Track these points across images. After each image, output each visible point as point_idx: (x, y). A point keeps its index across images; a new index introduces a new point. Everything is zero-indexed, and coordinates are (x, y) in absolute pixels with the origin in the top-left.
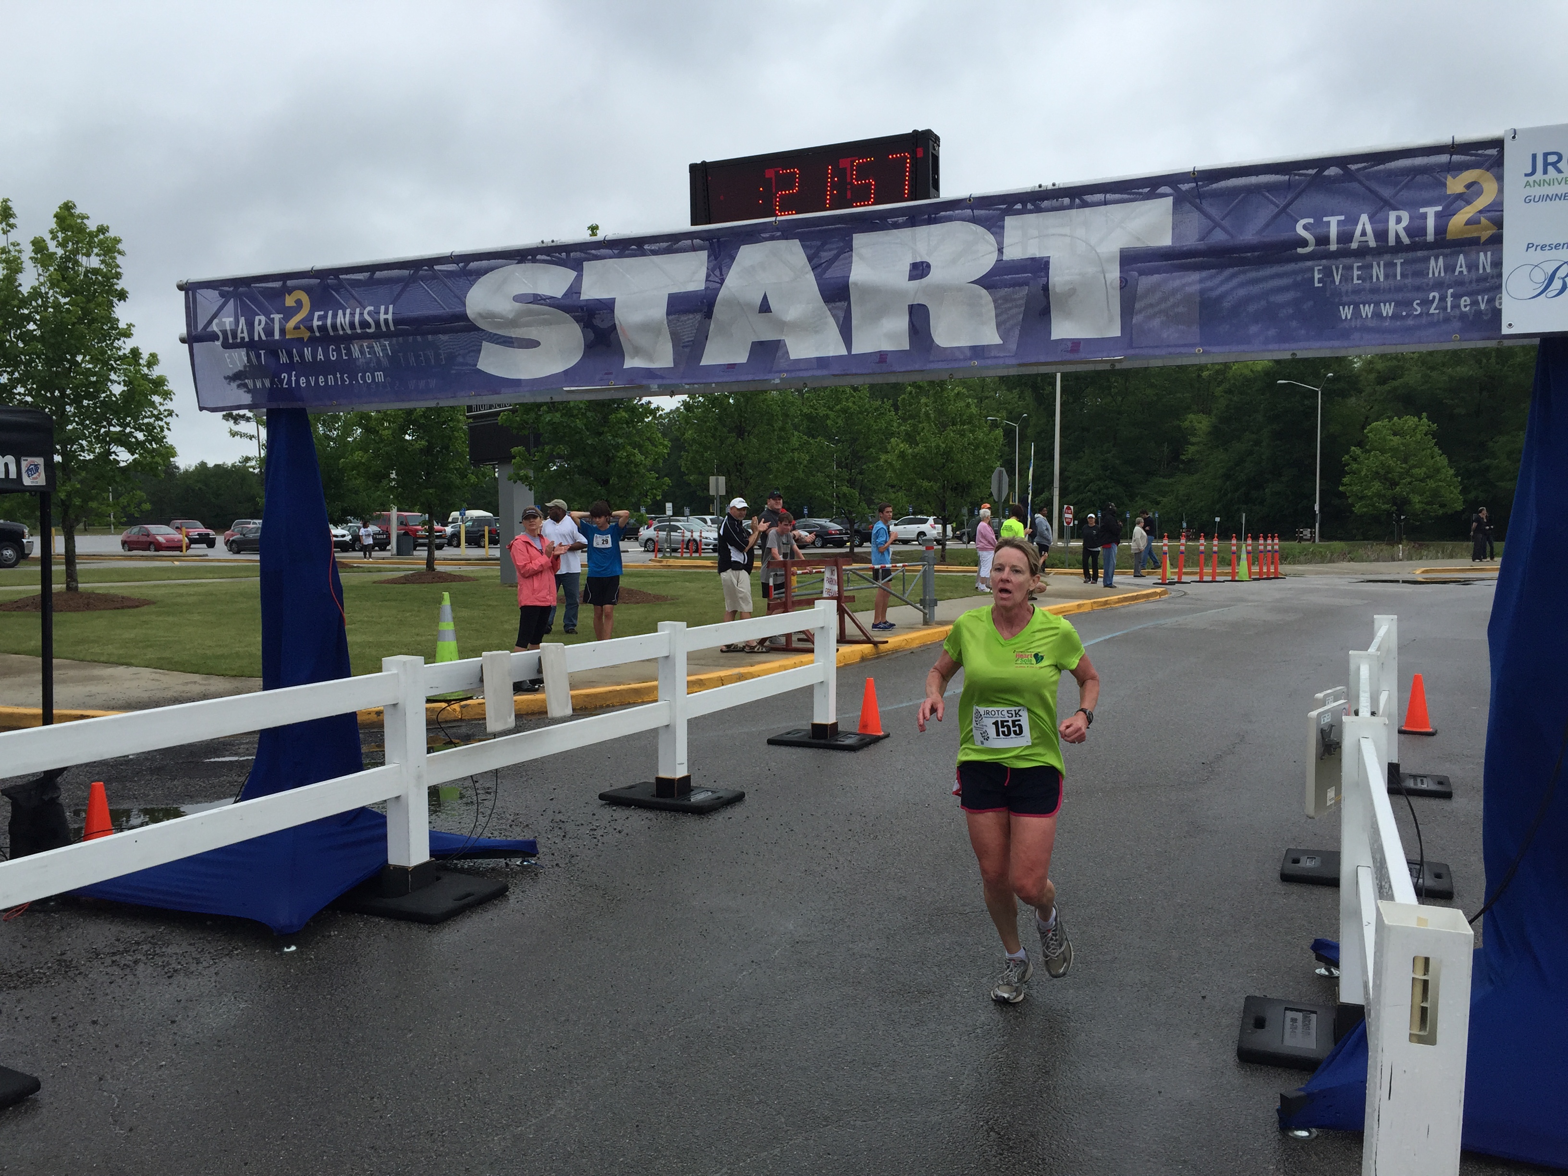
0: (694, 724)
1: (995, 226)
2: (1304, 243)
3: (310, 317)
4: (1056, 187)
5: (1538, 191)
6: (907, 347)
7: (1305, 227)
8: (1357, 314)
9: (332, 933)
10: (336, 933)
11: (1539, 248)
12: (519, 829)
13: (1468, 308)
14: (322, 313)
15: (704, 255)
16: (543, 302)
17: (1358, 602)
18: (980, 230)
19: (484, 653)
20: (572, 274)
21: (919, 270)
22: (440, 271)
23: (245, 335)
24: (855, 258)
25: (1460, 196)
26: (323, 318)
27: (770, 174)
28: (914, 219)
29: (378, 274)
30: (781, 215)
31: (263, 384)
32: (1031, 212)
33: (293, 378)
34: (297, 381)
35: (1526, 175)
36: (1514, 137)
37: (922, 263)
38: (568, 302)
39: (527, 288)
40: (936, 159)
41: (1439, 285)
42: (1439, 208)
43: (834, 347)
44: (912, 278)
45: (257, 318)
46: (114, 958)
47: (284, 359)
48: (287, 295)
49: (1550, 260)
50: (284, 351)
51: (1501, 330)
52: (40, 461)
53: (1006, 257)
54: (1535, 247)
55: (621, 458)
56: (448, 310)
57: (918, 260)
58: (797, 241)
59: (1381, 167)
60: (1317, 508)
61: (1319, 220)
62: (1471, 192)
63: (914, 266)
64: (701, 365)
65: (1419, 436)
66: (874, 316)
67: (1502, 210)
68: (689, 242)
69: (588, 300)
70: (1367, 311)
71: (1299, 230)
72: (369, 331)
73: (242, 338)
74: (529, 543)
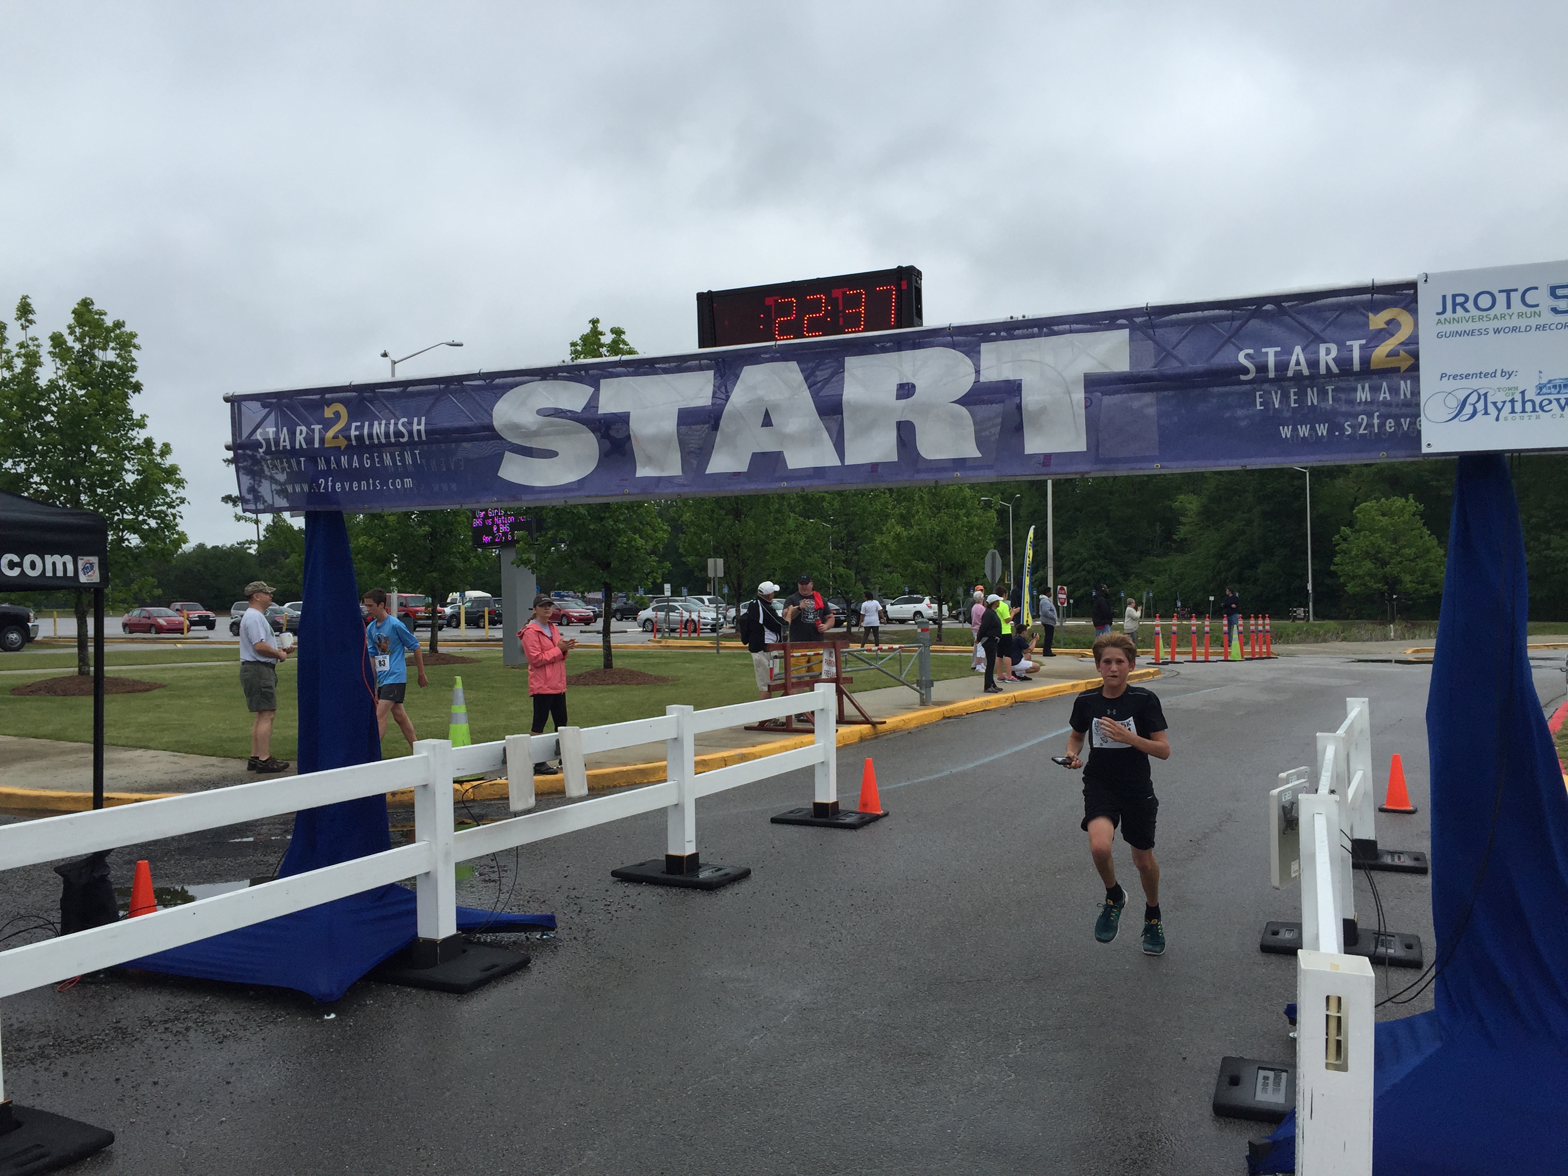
0: (701, 803)
1: (972, 351)
2: (1246, 370)
3: (348, 428)
4: (1026, 318)
5: (1448, 328)
6: (896, 459)
7: (1247, 356)
8: (1295, 432)
9: (368, 1003)
10: (371, 1002)
11: (1451, 377)
12: (537, 905)
14: (359, 424)
15: (711, 374)
16: (562, 414)
18: (959, 355)
19: (507, 737)
20: (590, 390)
21: (906, 390)
22: (467, 385)
23: (287, 443)
24: (847, 378)
25: (1381, 330)
26: (360, 428)
27: (769, 301)
28: (900, 344)
29: (410, 389)
30: (780, 340)
31: (302, 488)
32: (1004, 339)
33: (330, 484)
34: (333, 487)
35: (1438, 314)
36: (1426, 281)
37: (908, 383)
38: (587, 415)
39: (551, 403)
40: (919, 291)
41: (1367, 407)
42: (1364, 342)
43: (829, 459)
44: (899, 397)
45: (298, 428)
46: (166, 1026)
47: (322, 466)
48: (326, 407)
49: (1462, 389)
50: (322, 458)
51: (1421, 449)
52: (94, 560)
53: (982, 379)
54: (1447, 377)
55: (623, 543)
56: (475, 421)
57: (905, 381)
58: (795, 364)
59: (1313, 304)
60: (1310, 587)
61: (1258, 351)
62: (1393, 325)
63: (901, 386)
64: (707, 473)
65: (1406, 517)
66: (866, 429)
67: (1418, 344)
68: (698, 362)
69: (604, 414)
70: (1304, 431)
71: (1242, 359)
72: (402, 440)
73: (284, 447)
74: (541, 632)
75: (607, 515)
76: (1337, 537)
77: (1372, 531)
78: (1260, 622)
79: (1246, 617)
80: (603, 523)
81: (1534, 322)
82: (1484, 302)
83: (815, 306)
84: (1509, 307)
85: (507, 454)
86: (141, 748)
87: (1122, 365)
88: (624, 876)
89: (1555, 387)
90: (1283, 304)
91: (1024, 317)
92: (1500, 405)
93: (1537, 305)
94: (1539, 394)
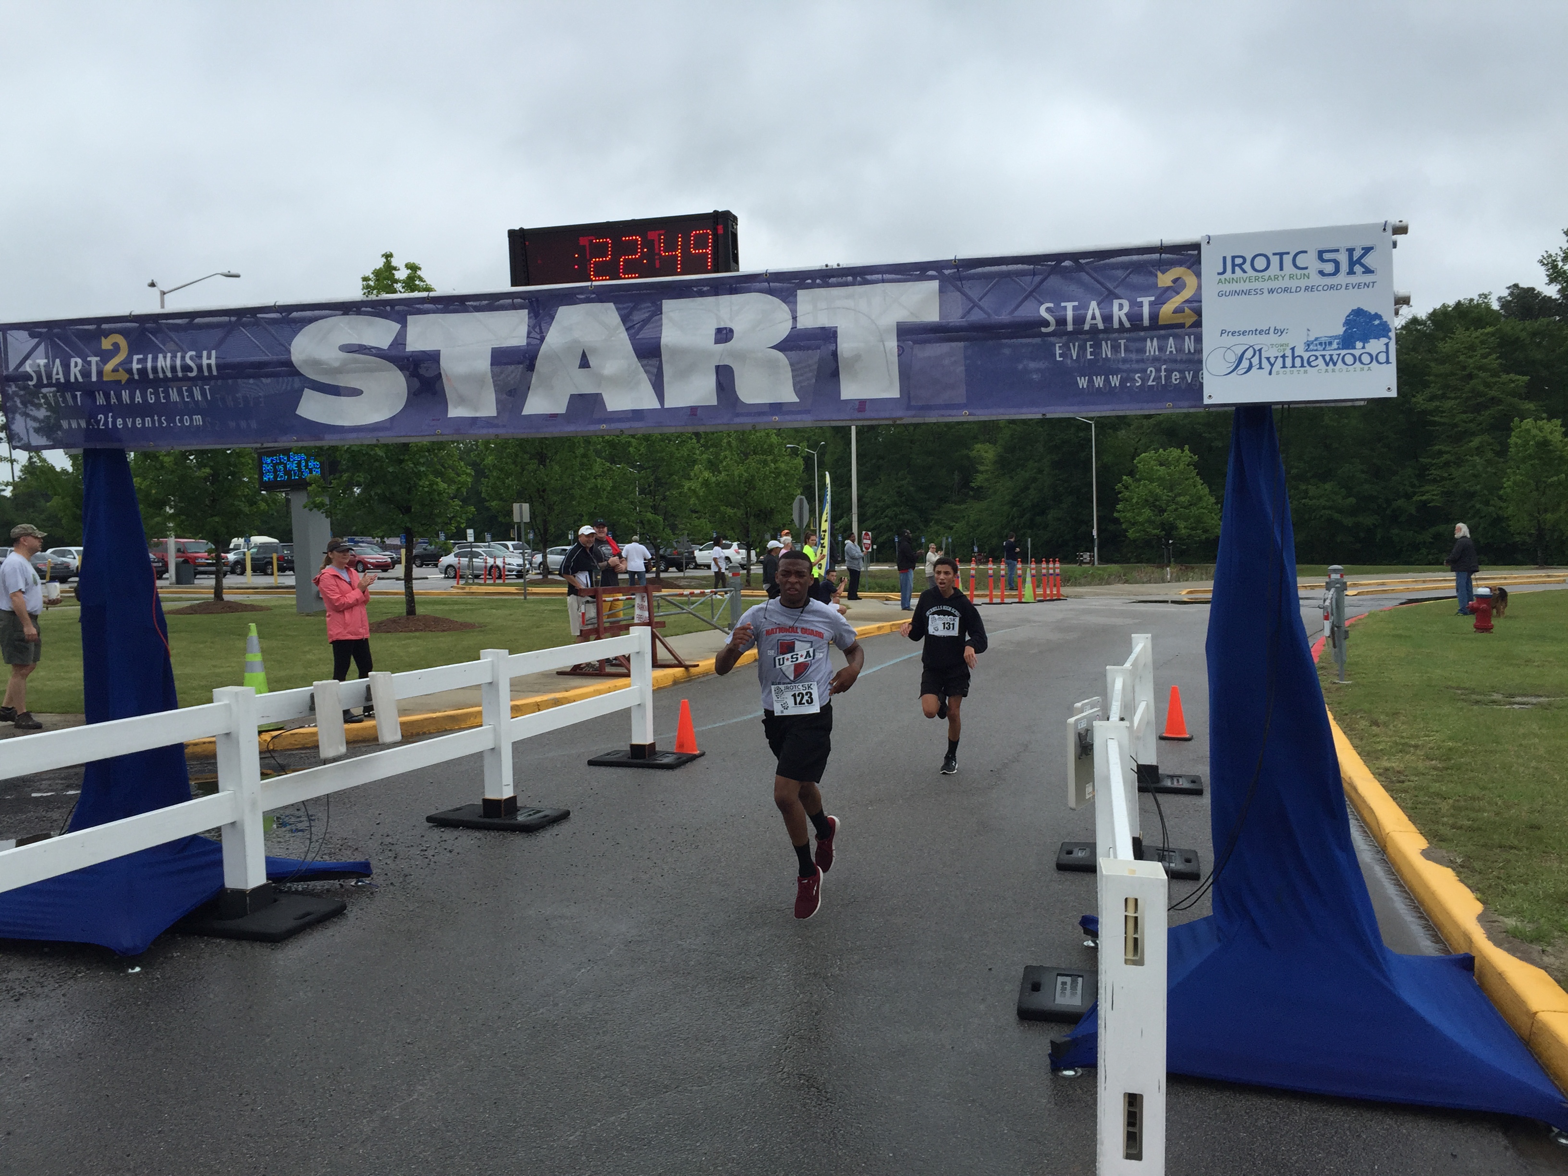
1: (789, 298)
2: (1047, 324)
3: (128, 360)
4: (841, 267)
5: (1228, 287)
6: (715, 403)
7: (1048, 310)
8: (1091, 382)
9: (175, 955)
10: (179, 954)
11: (1230, 334)
12: (349, 852)
13: (1178, 381)
14: (141, 356)
16: (367, 351)
18: (776, 301)
19: (315, 683)
20: (397, 327)
21: (724, 335)
22: (263, 319)
23: (61, 377)
24: (665, 321)
25: (1168, 288)
26: (145, 360)
27: (583, 241)
28: (717, 289)
29: (198, 320)
30: (595, 280)
31: (79, 424)
32: (819, 286)
33: (110, 420)
34: (114, 423)
35: (1219, 274)
36: (1208, 242)
37: (726, 328)
38: (394, 353)
39: (354, 339)
40: (734, 237)
41: (1155, 360)
42: (1153, 299)
43: (647, 401)
44: (717, 341)
45: (73, 361)
48: (103, 338)
49: (1239, 344)
50: (101, 392)
51: (1203, 400)
53: (799, 326)
54: (1227, 333)
55: (424, 487)
56: (272, 357)
57: (723, 326)
58: (611, 305)
59: (1107, 261)
60: (1095, 533)
61: (1057, 305)
62: (1178, 285)
63: (719, 331)
64: (522, 414)
65: (1182, 466)
66: (684, 374)
67: (1201, 301)
68: (510, 301)
69: (413, 352)
70: (1099, 381)
71: (1043, 313)
72: (190, 375)
73: (57, 379)
74: (338, 576)
75: (407, 457)
76: (1119, 485)
77: (1151, 481)
78: (1051, 566)
79: (1038, 562)
80: (402, 466)
81: (1303, 283)
82: (1260, 263)
83: (631, 248)
84: (1281, 269)
85: (307, 392)
87: (932, 316)
88: (440, 822)
89: (1321, 344)
90: (1080, 261)
91: (838, 265)
92: (1272, 360)
93: (1306, 268)
94: (1307, 350)
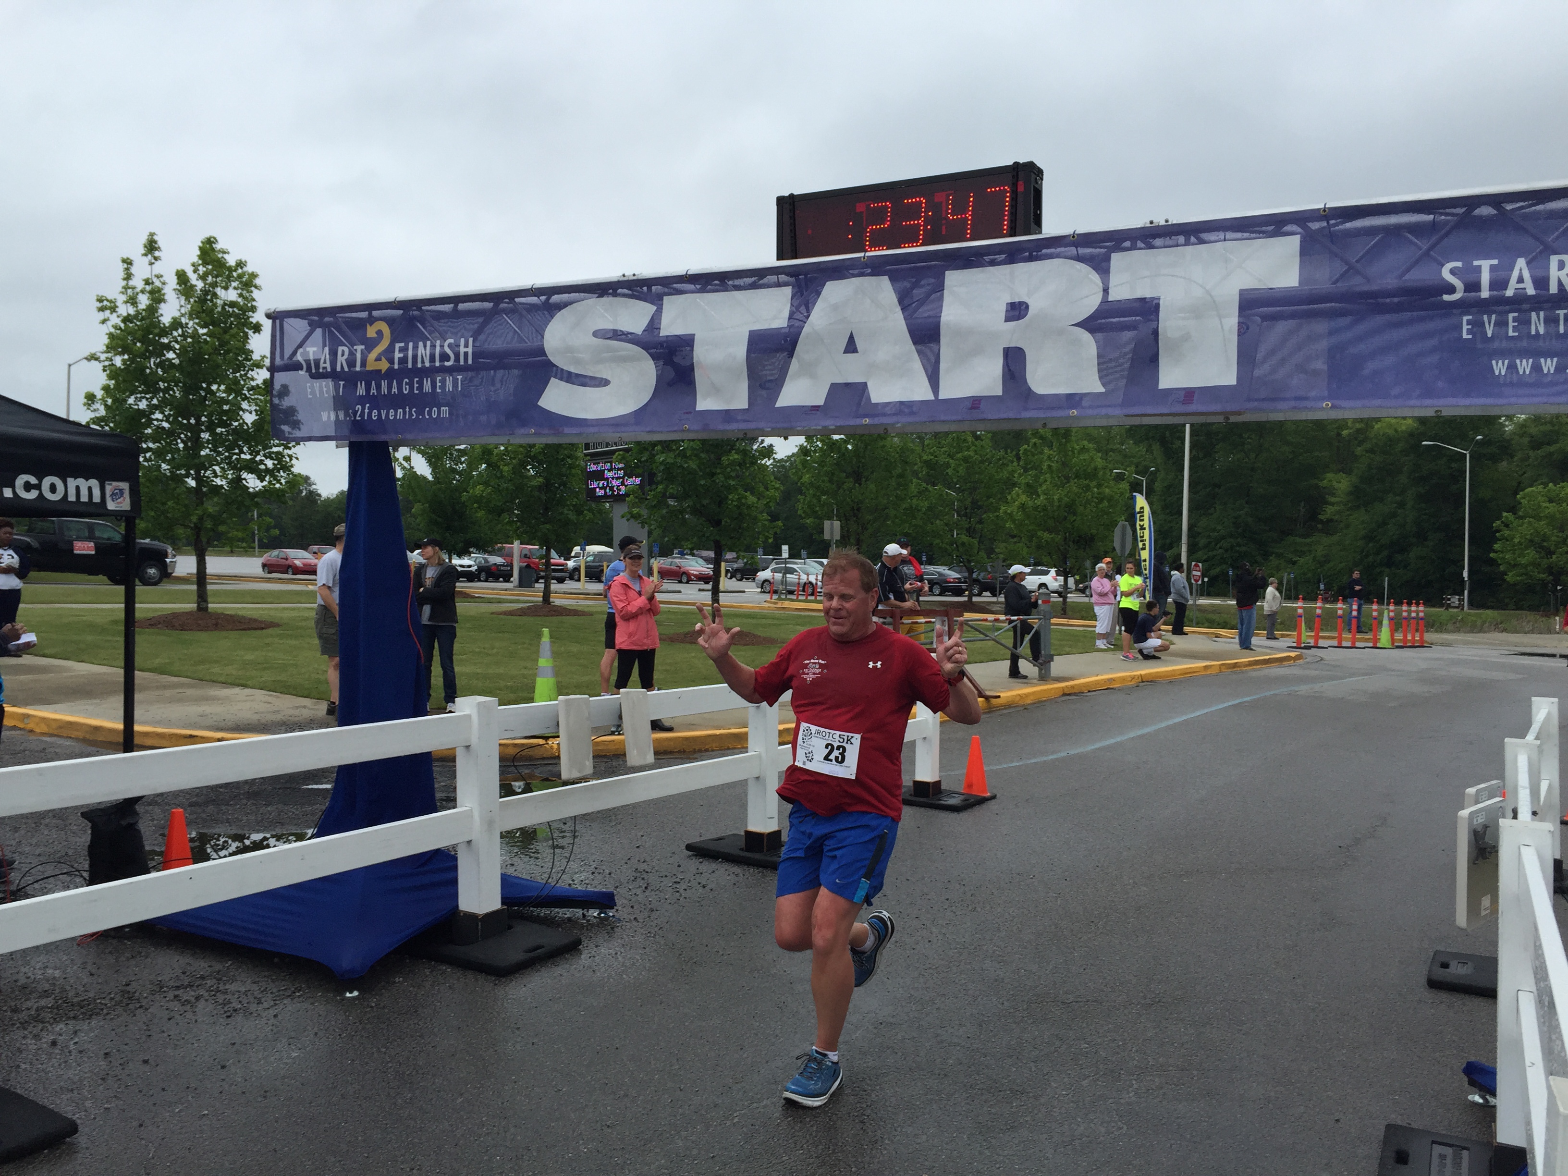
1: (1101, 266)
2: (1452, 290)
3: (390, 350)
4: (1170, 223)
6: (1000, 393)
7: (1453, 272)
8: (1512, 367)
9: (397, 980)
10: (401, 979)
16: (623, 337)
17: (1511, 676)
18: (1085, 268)
20: (651, 309)
21: (1017, 311)
22: (520, 303)
23: (328, 365)
24: (946, 297)
26: (404, 350)
27: (860, 208)
28: (1015, 256)
29: (461, 306)
30: (871, 251)
31: (337, 416)
32: (1140, 248)
33: (366, 411)
34: (370, 414)
37: (1021, 303)
38: (648, 338)
39: (608, 323)
40: (1038, 194)
43: (921, 392)
44: (1007, 320)
45: (340, 349)
46: (177, 993)
47: (361, 391)
48: (368, 326)
50: (363, 382)
52: (125, 486)
53: (1112, 297)
55: (733, 501)
56: (529, 344)
57: (1017, 300)
58: (887, 279)
59: (1544, 206)
60: (1465, 574)
61: (1469, 264)
63: (1012, 306)
64: (777, 405)
66: (967, 358)
68: (775, 277)
69: (667, 336)
70: (1524, 366)
71: (1446, 274)
72: (447, 364)
73: (325, 368)
76: (1498, 522)
78: (1413, 608)
80: (714, 478)
83: (914, 211)
85: (553, 382)
86: (238, 686)
87: (1289, 279)
88: (700, 851)
90: (1506, 205)
91: (1167, 221)
